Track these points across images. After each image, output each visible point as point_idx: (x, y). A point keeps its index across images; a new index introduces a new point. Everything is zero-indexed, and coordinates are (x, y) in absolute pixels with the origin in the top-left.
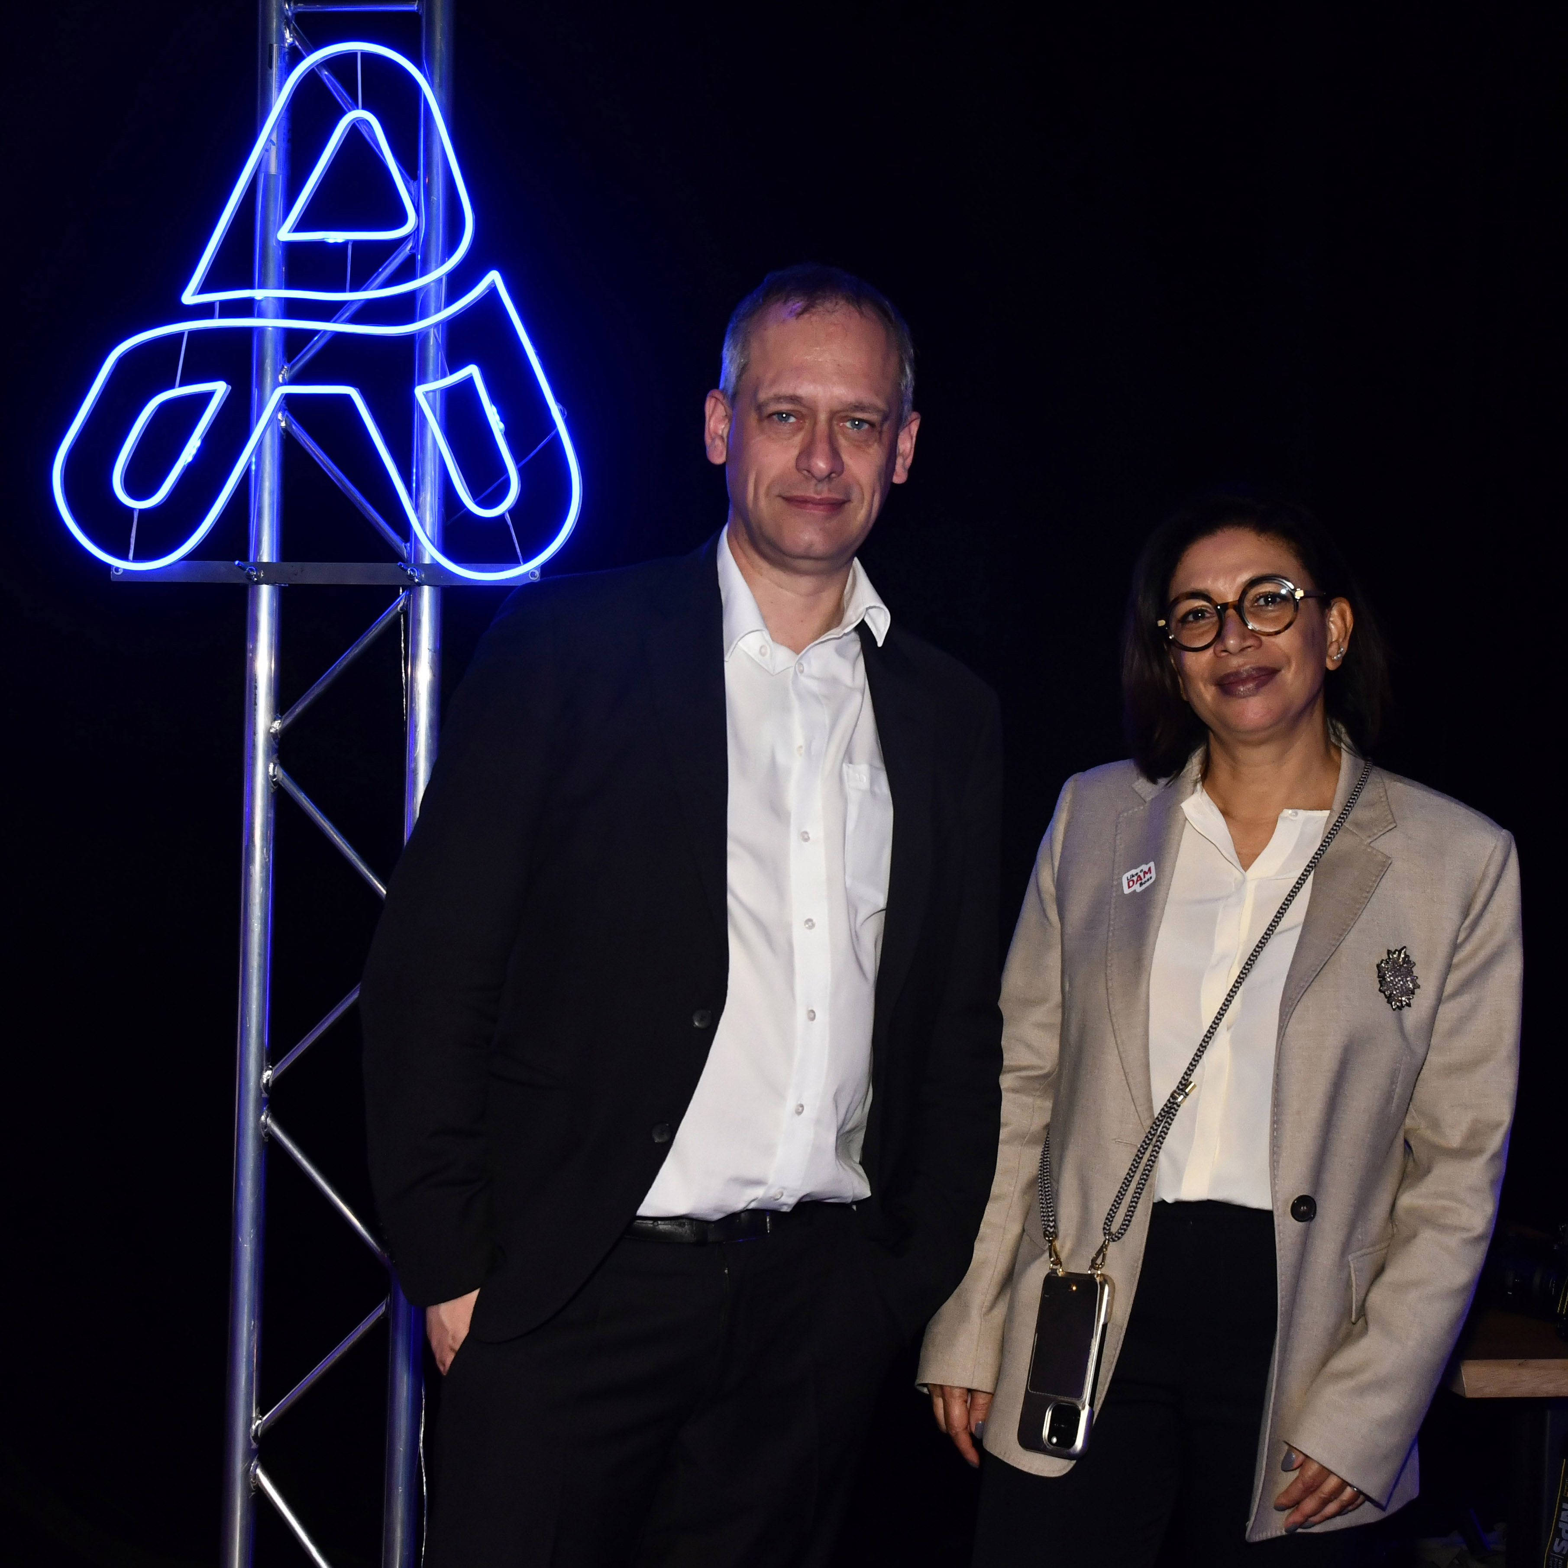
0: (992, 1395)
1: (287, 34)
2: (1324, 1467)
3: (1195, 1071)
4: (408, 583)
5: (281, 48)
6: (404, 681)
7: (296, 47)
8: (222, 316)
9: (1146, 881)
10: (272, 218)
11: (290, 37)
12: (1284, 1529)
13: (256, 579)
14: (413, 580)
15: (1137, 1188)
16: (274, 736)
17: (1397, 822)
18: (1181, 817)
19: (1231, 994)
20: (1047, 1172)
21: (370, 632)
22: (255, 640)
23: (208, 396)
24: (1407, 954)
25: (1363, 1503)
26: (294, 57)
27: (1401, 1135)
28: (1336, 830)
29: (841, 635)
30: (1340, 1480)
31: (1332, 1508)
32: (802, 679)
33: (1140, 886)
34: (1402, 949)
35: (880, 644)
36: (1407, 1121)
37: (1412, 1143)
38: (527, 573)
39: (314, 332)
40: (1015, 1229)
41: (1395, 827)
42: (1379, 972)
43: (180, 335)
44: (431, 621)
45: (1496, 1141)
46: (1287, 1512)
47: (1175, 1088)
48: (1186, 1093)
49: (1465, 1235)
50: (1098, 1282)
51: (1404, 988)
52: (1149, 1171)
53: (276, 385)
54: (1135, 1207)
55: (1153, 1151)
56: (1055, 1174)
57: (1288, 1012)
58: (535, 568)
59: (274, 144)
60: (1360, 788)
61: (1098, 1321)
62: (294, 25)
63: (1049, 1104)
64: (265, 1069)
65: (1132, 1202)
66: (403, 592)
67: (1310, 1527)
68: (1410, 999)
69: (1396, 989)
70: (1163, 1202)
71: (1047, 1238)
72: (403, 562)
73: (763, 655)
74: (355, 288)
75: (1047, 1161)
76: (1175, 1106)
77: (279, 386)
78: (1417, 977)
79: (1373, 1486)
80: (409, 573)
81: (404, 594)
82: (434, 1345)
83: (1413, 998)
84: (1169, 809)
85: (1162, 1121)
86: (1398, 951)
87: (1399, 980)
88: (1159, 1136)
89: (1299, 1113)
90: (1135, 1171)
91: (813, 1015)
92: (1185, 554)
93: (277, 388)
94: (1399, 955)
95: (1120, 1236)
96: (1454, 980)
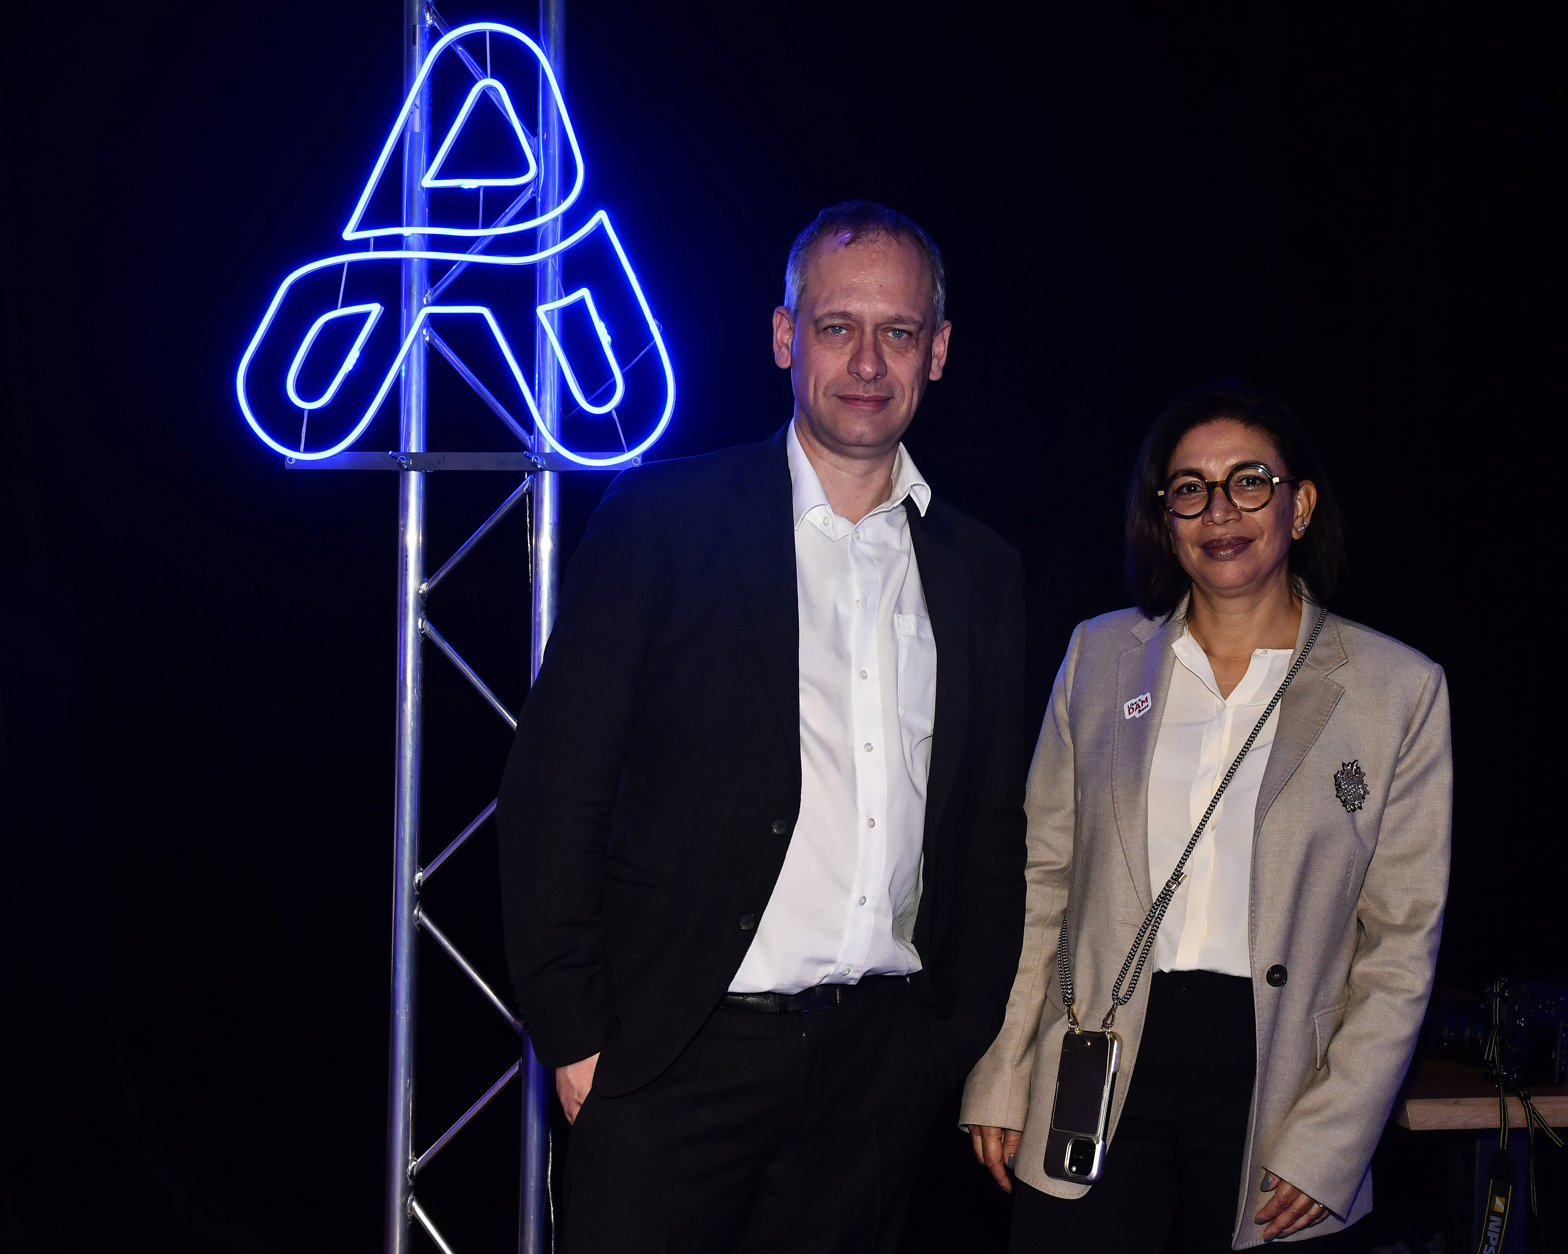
0: (1022, 1133)
1: (428, 17)
2: (1295, 1187)
3: (1185, 864)
4: (533, 469)
5: (422, 28)
6: (529, 550)
7: (435, 26)
8: (376, 249)
9: (1143, 709)
10: (416, 168)
11: (430, 19)
12: (1263, 1240)
13: (406, 466)
14: (537, 466)
15: (1140, 961)
16: (422, 596)
17: (1349, 658)
18: (1172, 656)
19: (1215, 801)
20: (1065, 949)
21: (501, 509)
22: (406, 517)
23: (365, 316)
24: (1358, 766)
25: (1327, 1217)
26: (434, 36)
27: (1355, 913)
28: (1298, 665)
29: (890, 509)
30: (1308, 1198)
31: (1302, 1221)
32: (860, 545)
33: (1139, 713)
34: (1355, 762)
35: (923, 515)
36: (1359, 903)
37: (1364, 921)
38: (631, 460)
39: (451, 263)
40: (1039, 997)
41: (1347, 662)
42: (1336, 781)
43: (340, 266)
44: (551, 500)
45: (1433, 918)
46: (1265, 1225)
47: (1169, 878)
48: (1178, 882)
49: (1408, 996)
50: (1109, 1039)
51: (1356, 794)
52: (1149, 947)
53: (421, 306)
54: (1138, 977)
55: (1152, 930)
56: (1071, 950)
57: (1262, 815)
58: (637, 456)
59: (418, 108)
60: (1318, 630)
62: (433, 10)
63: (1065, 893)
64: (417, 870)
65: (1135, 972)
66: (528, 477)
67: (1285, 1238)
68: (1362, 803)
69: (1350, 795)
70: (1161, 971)
71: (1066, 1003)
72: (529, 452)
73: (826, 525)
74: (486, 226)
75: (1065, 940)
76: (1170, 893)
77: (424, 307)
78: (1367, 785)
79: (1335, 1202)
80: (533, 460)
81: (529, 478)
82: (563, 1099)
83: (1364, 802)
84: (1162, 648)
85: (1159, 905)
86: (1351, 764)
87: (1352, 787)
88: (1157, 918)
89: (1272, 898)
90: (1138, 947)
91: (873, 822)
92: (1184, 437)
93: (422, 308)
94: (1352, 767)
95: (1126, 1000)
96: (1398, 785)
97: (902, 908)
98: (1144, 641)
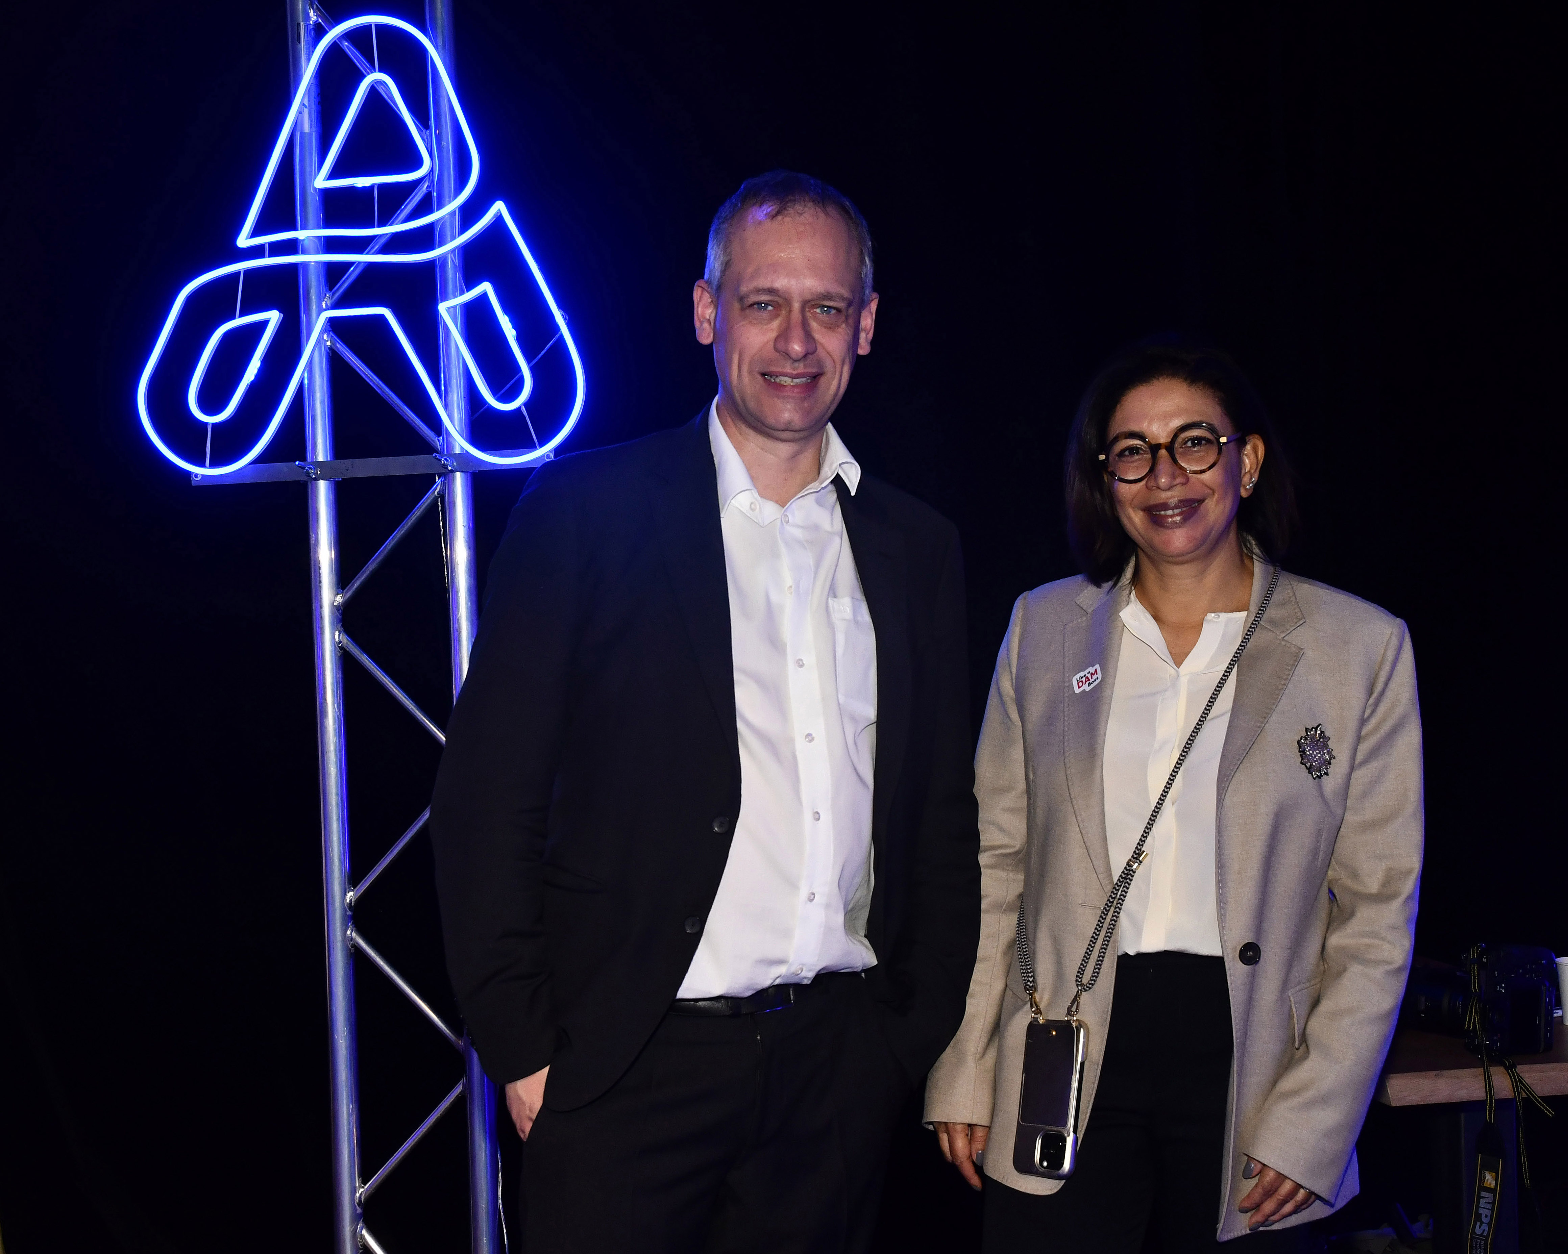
0: (989, 1128)
1: (312, 13)
2: (1280, 1174)
3: (1146, 841)
4: (444, 471)
5: (307, 25)
6: (444, 555)
7: (320, 23)
9: (1093, 681)
11: (314, 15)
12: (1248, 1229)
13: (314, 476)
14: (447, 468)
15: (1103, 945)
16: (338, 608)
17: (1306, 617)
18: (1120, 625)
19: (1174, 774)
20: (1024, 935)
21: (413, 514)
22: (316, 528)
24: (1323, 730)
25: (1314, 1201)
26: (319, 32)
27: (1325, 884)
28: (1254, 628)
29: (818, 489)
30: (1293, 1183)
31: (1288, 1207)
32: (788, 528)
33: (1089, 686)
34: (1318, 726)
35: (853, 495)
36: (1330, 873)
37: (1336, 891)
38: (543, 456)
40: (999, 986)
41: (1305, 622)
42: (1300, 747)
43: (236, 275)
44: (463, 501)
45: (1409, 885)
46: (1249, 1214)
47: (1130, 857)
48: (1140, 861)
49: (1387, 967)
50: (1074, 1026)
51: (1322, 759)
52: (1113, 930)
53: (321, 310)
54: (1102, 961)
55: (1114, 912)
56: (1031, 937)
57: (1224, 787)
58: (550, 451)
59: (306, 107)
60: (1272, 590)
61: (1077, 1060)
62: (317, 5)
63: (1021, 877)
64: (348, 890)
65: (1099, 957)
66: (438, 480)
67: (1270, 1225)
68: (1328, 768)
69: (1315, 761)
70: (1127, 954)
71: (1028, 992)
72: (438, 453)
73: (754, 510)
75: (1023, 925)
76: (1131, 872)
77: (324, 311)
78: (1332, 750)
79: (1322, 1187)
80: (443, 462)
81: (440, 480)
82: (514, 1115)
83: (1330, 767)
84: (1109, 617)
85: (1121, 886)
86: (1314, 728)
87: (1317, 753)
88: (1119, 899)
89: (1240, 873)
90: (1100, 930)
91: (818, 815)
92: (1124, 398)
93: (321, 313)
94: (1316, 731)
95: (1091, 986)
96: (1364, 748)
97: (853, 902)
98: (1090, 611)
